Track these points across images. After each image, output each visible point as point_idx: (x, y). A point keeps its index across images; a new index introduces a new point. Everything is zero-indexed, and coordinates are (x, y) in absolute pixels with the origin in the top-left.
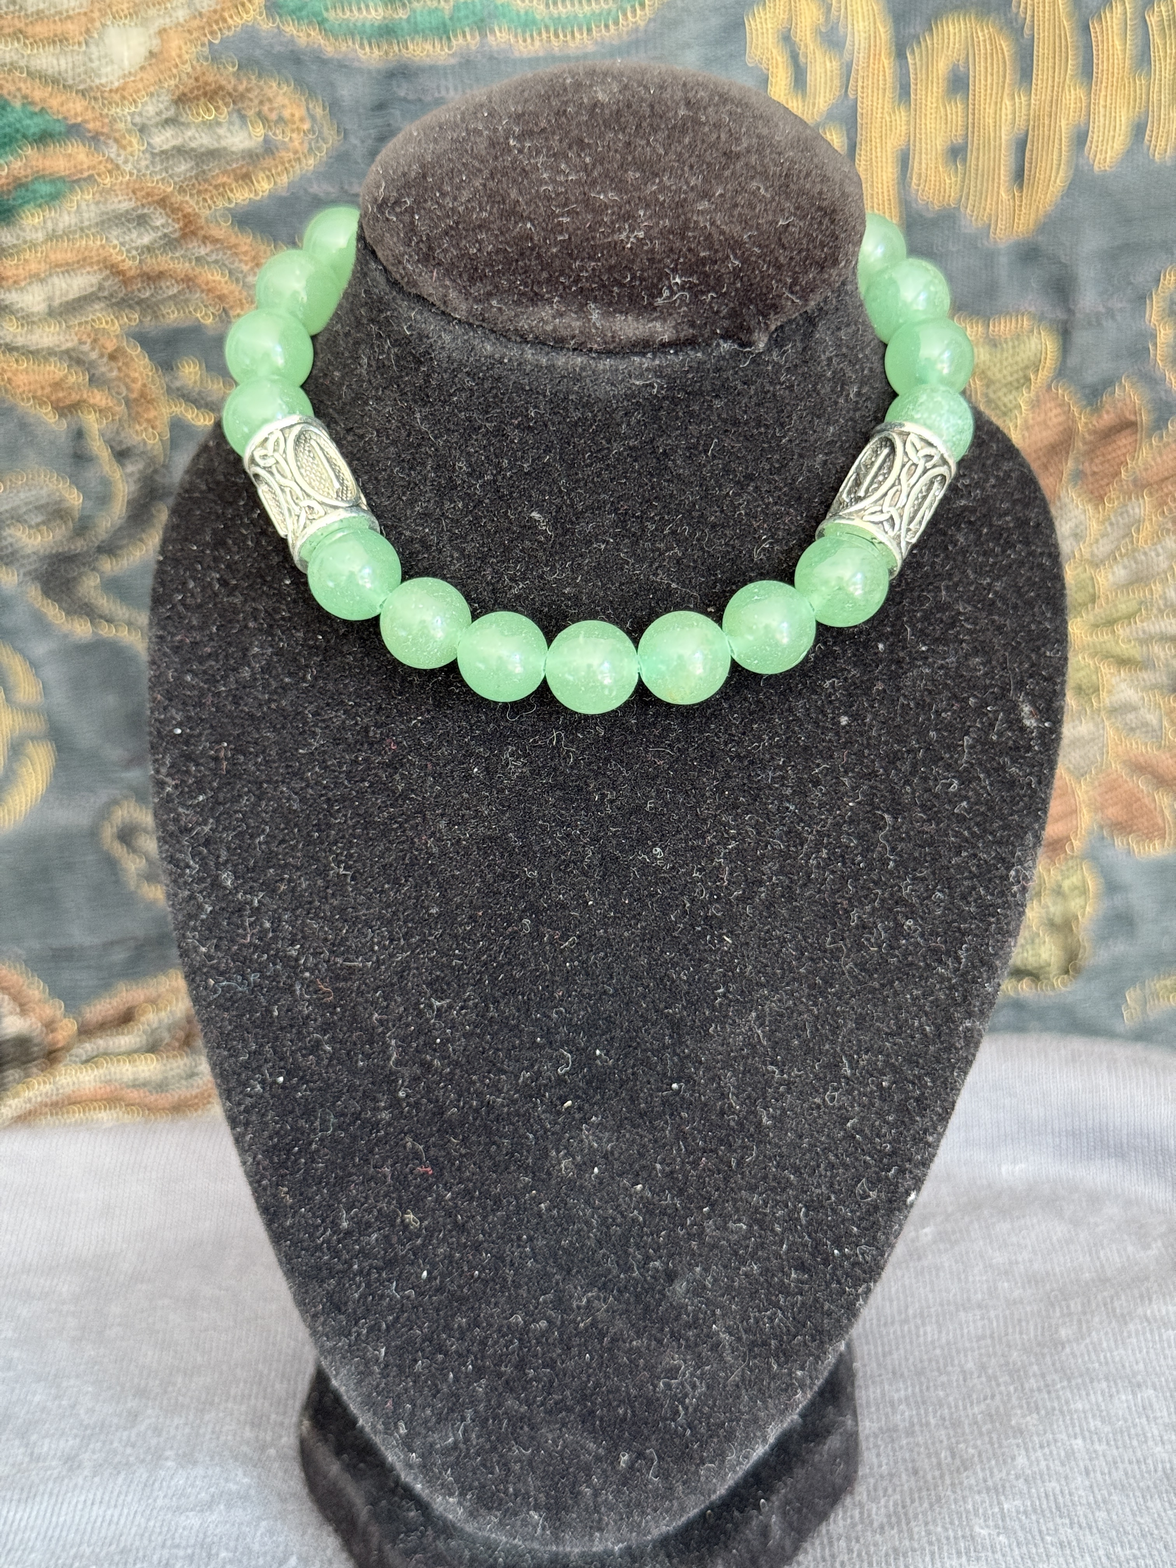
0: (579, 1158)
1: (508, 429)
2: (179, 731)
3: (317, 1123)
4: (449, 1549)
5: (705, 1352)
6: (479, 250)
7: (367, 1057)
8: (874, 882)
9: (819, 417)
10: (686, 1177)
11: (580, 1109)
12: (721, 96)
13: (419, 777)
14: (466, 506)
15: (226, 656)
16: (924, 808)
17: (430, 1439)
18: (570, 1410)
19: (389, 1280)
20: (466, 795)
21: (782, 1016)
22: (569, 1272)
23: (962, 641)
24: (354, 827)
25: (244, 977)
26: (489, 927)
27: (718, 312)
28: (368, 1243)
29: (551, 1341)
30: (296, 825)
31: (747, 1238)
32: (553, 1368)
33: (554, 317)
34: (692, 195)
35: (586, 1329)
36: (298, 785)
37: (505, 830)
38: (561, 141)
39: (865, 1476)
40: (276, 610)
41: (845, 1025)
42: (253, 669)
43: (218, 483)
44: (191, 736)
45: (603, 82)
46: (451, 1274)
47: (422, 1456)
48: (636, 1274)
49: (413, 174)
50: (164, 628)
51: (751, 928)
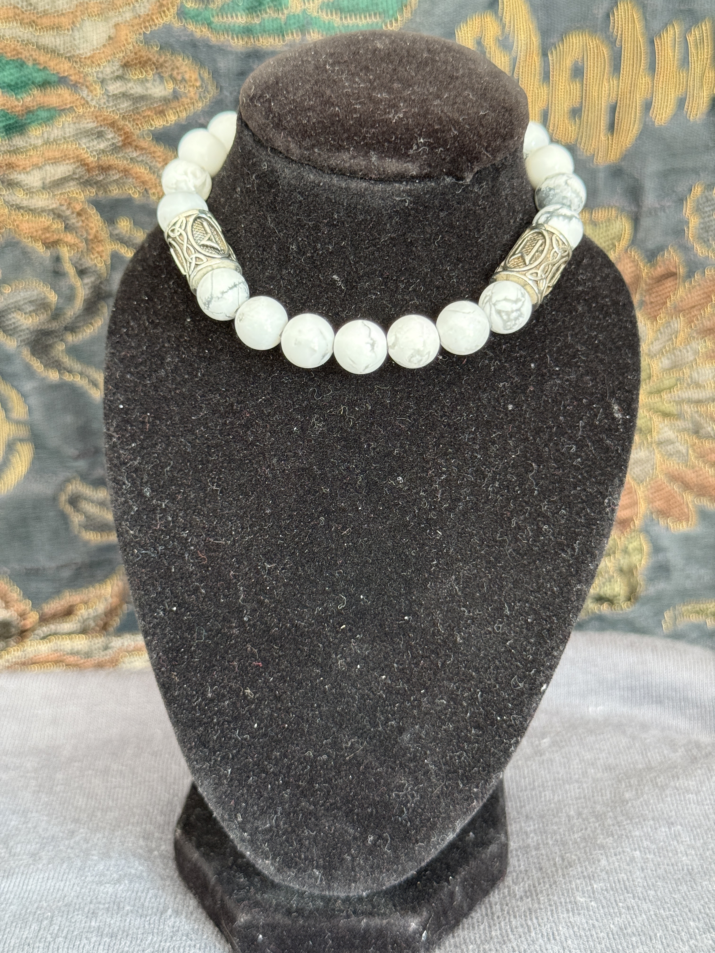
0: (348, 659)
1: (321, 225)
2: (121, 407)
3: (195, 635)
4: (263, 899)
5: (421, 777)
6: (308, 121)
7: (226, 596)
8: (525, 502)
9: (500, 229)
10: (411, 670)
11: (350, 630)
12: (448, 48)
13: (262, 432)
14: (295, 271)
15: (151, 363)
16: (556, 461)
17: (256, 824)
18: (339, 809)
19: (235, 729)
20: (289, 444)
21: (470, 578)
22: (340, 727)
23: (579, 366)
24: (223, 462)
25: (155, 549)
26: (300, 521)
27: (444, 159)
28: (224, 706)
29: (329, 767)
30: (188, 461)
31: (445, 709)
32: (329, 784)
33: (350, 159)
34: (430, 97)
35: (350, 760)
36: (191, 437)
37: (311, 464)
38: (356, 67)
39: (511, 872)
40: (181, 336)
41: (507, 585)
42: (166, 371)
43: (149, 266)
44: (129, 409)
45: (380, 39)
46: (271, 726)
47: (251, 835)
48: (380, 729)
49: (271, 82)
50: (114, 348)
51: (454, 527)
